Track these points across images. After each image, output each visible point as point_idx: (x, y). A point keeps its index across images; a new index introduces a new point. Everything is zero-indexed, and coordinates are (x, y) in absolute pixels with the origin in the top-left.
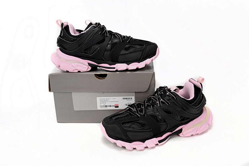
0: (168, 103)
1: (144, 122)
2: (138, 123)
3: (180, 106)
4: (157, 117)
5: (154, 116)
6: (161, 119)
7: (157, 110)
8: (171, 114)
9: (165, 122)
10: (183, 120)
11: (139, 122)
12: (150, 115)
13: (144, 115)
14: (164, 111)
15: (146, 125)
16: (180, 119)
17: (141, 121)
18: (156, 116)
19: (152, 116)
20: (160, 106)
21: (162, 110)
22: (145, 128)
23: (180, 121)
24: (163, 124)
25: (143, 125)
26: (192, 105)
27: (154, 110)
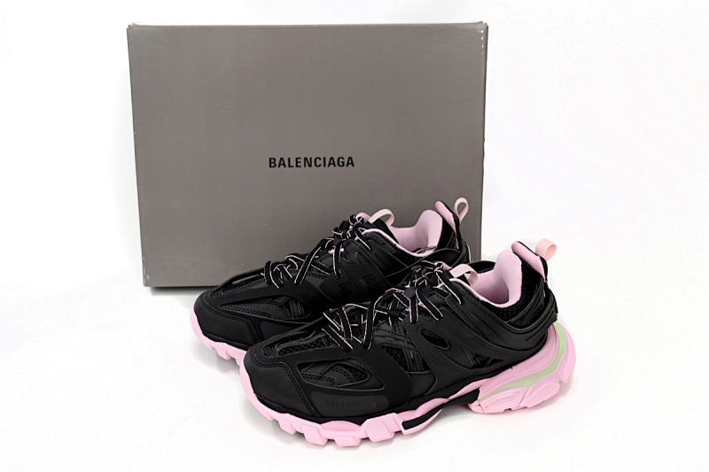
0: (439, 317)
1: (363, 367)
2: (346, 367)
3: (472, 326)
4: (403, 353)
5: (393, 348)
6: (413, 360)
7: (405, 332)
8: (446, 346)
9: (426, 367)
10: (482, 364)
11: (349, 364)
12: (383, 347)
13: (365, 346)
14: (425, 336)
15: (368, 375)
16: (473, 363)
17: (354, 362)
18: (399, 350)
19: (390, 350)
20: (414, 321)
21: (419, 332)
22: (367, 384)
23: (474, 367)
24: (420, 375)
25: (359, 373)
26: (509, 323)
27: (398, 333)
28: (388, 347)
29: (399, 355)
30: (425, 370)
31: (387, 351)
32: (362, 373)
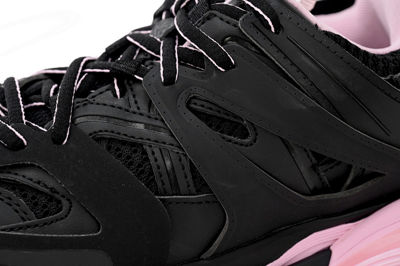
0: (226, 63)
1: (51, 183)
2: (14, 186)
3: (302, 82)
4: (144, 152)
5: (124, 143)
7: (150, 105)
8: (245, 135)
9: (201, 185)
10: (336, 185)
11: (19, 179)
12: (99, 140)
13: (57, 137)
14: (195, 112)
15: (65, 203)
16: (312, 182)
17: (31, 174)
18: (136, 146)
19: (114, 146)
20: (170, 80)
21: (182, 103)
22: (60, 224)
23: (315, 192)
24: (186, 202)
25: (43, 200)
26: (391, 80)
27: (134, 108)
28: (111, 140)
29: (137, 158)
30: (199, 192)
31: (109, 148)
32: (51, 199)
